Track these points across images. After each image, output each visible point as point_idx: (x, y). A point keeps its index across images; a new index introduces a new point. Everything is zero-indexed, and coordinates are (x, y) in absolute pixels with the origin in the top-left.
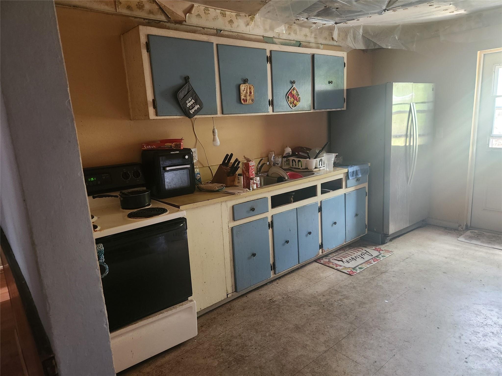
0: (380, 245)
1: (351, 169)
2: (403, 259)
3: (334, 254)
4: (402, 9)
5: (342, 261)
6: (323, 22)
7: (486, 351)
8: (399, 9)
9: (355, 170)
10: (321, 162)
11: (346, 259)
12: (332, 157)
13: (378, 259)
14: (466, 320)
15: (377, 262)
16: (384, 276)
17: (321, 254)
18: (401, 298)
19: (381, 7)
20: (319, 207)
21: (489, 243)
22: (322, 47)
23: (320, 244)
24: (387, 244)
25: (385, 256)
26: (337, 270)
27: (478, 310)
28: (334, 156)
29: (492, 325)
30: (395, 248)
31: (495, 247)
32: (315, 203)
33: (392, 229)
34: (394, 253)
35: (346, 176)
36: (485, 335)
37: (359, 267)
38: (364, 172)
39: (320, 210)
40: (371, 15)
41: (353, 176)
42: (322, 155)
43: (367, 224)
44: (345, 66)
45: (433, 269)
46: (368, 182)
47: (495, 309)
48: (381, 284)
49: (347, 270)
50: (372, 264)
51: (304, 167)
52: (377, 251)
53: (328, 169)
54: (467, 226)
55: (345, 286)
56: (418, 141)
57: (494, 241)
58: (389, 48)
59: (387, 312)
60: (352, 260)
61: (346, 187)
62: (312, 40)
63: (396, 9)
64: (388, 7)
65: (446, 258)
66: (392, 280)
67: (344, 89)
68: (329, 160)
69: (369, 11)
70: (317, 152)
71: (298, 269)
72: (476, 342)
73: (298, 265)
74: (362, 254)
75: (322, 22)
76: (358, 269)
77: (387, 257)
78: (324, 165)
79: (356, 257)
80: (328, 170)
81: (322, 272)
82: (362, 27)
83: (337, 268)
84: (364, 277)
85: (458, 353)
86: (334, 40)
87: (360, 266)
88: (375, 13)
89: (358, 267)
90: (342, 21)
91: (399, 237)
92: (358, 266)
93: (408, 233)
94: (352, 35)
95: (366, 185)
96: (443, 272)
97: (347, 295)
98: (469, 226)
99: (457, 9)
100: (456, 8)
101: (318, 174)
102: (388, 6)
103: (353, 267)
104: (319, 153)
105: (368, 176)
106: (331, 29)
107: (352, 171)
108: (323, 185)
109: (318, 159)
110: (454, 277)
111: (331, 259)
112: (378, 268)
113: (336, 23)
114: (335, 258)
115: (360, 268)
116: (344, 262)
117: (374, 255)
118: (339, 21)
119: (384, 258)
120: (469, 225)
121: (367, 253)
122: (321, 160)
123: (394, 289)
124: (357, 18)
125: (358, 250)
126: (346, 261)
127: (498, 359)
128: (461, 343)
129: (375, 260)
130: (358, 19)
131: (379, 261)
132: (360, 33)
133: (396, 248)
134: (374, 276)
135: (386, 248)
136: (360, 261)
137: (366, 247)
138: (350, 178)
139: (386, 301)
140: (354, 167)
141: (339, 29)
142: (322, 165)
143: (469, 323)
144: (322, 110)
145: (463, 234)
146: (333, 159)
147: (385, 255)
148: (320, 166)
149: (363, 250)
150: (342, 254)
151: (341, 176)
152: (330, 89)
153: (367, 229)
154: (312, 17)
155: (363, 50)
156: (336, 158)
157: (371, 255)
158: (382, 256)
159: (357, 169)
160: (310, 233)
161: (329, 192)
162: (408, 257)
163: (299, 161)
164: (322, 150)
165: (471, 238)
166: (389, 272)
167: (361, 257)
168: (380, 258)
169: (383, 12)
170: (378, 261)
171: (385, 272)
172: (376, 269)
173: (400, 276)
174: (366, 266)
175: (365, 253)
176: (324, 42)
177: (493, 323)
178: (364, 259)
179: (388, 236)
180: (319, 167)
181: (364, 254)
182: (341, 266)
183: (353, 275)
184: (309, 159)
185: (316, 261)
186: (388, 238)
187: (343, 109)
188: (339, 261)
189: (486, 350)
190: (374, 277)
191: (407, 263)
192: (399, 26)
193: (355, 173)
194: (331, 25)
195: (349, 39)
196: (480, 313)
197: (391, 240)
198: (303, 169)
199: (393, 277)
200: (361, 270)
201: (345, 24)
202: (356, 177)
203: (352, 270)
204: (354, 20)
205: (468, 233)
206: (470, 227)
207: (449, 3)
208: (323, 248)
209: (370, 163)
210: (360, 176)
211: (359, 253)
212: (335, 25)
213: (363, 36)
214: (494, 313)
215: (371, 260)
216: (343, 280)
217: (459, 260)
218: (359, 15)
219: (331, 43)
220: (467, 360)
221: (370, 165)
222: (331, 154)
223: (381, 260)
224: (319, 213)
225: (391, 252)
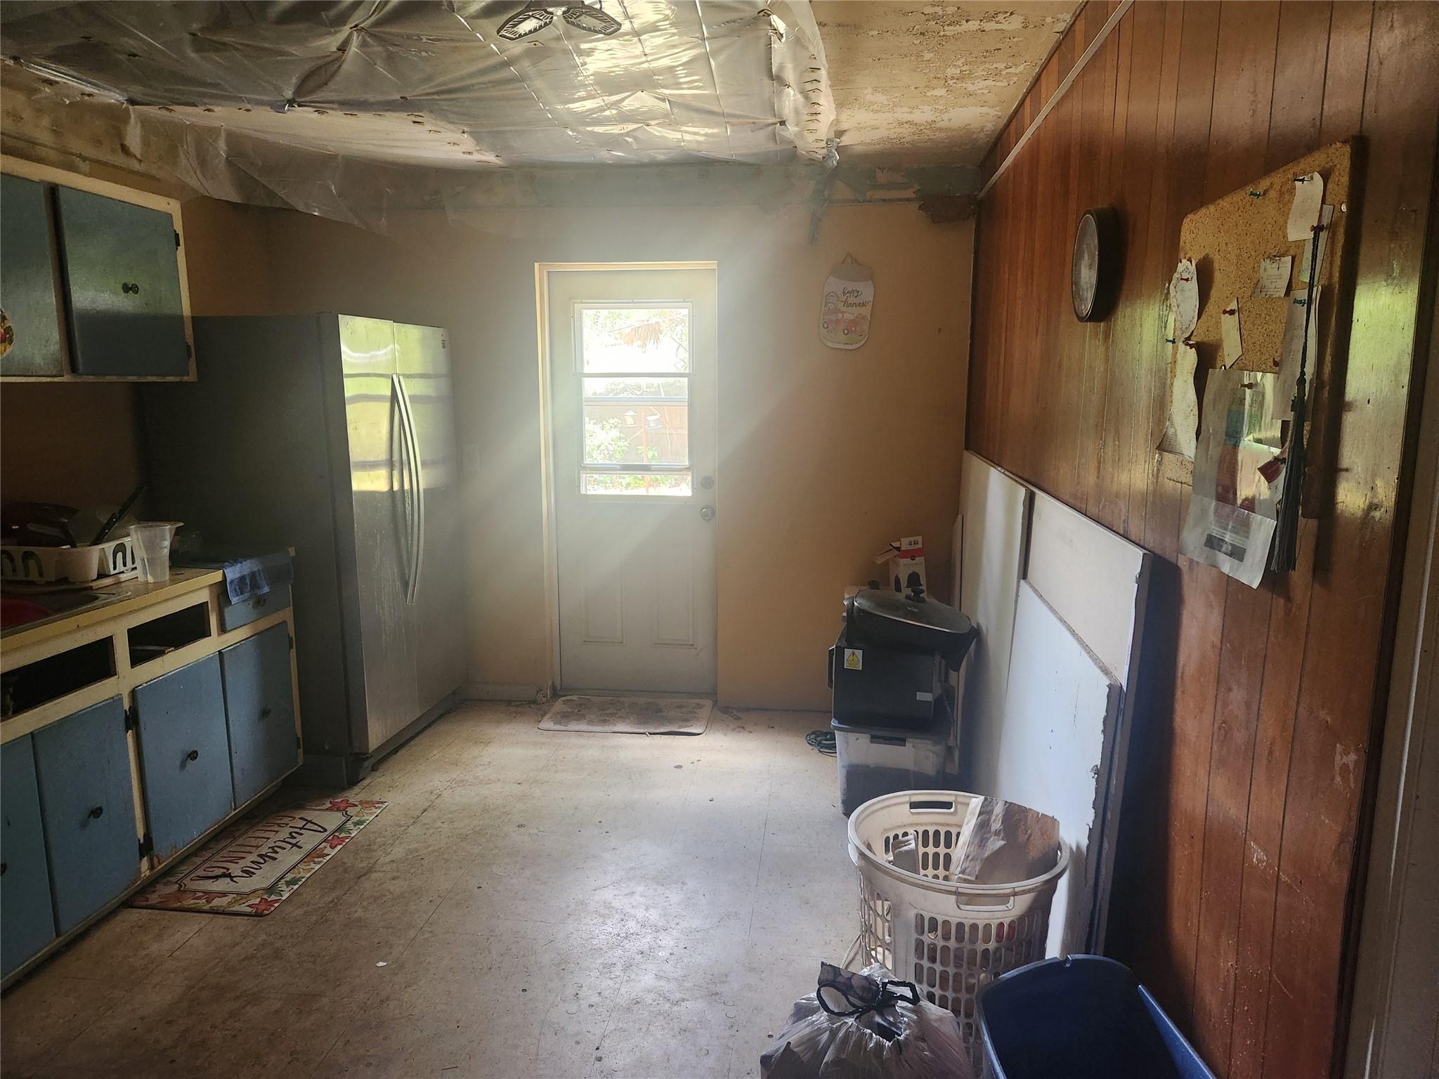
0: (344, 789)
1: (233, 573)
2: (413, 818)
3: (198, 860)
4: (341, 111)
5: (229, 876)
6: (83, 87)
7: (635, 1008)
8: (333, 109)
9: (246, 572)
10: (120, 555)
11: (242, 863)
12: (165, 535)
13: (343, 835)
14: (584, 942)
15: (341, 846)
16: (366, 884)
17: (148, 873)
18: (422, 937)
19: (279, 90)
20: (126, 712)
21: (604, 722)
22: (85, 166)
23: (142, 841)
24: (365, 783)
25: (364, 821)
26: (215, 912)
27: (605, 903)
28: (170, 530)
29: (638, 930)
30: (390, 787)
31: (616, 729)
32: (112, 700)
33: (377, 733)
34: (386, 804)
35: (218, 595)
36: (628, 967)
37: (288, 879)
38: (276, 577)
39: (132, 720)
40: (249, 107)
41: (242, 593)
42: (123, 532)
43: (300, 735)
44: (178, 244)
45: (492, 823)
46: (291, 607)
47: (639, 888)
48: (360, 913)
49: (246, 904)
50: (328, 858)
51: (51, 576)
52: (338, 810)
53: (149, 576)
54: (554, 688)
55: (247, 958)
56: (423, 479)
57: (612, 715)
58: (316, 214)
59: (388, 998)
60: (263, 861)
61: (223, 629)
62: (45, 137)
63: (325, 108)
64: (299, 97)
65: (519, 784)
66: (391, 888)
67: (181, 317)
68: (151, 546)
69: (245, 94)
70: (102, 519)
71: (53, 957)
72: (611, 995)
73: (56, 942)
74: (294, 834)
75: (80, 86)
76: (284, 888)
77: (368, 822)
78: (133, 563)
79: (276, 848)
80: (150, 579)
81: (159, 937)
82: (223, 134)
83: (210, 905)
84: (305, 909)
85: (578, 1043)
86: (130, 155)
87: (289, 877)
88: (262, 103)
89: (283, 881)
90: (154, 99)
91: (397, 752)
92: (282, 878)
93: (420, 737)
94: (192, 151)
95: (287, 615)
96: (518, 824)
97: (256, 990)
98: (558, 688)
99: (479, 148)
100: (476, 146)
101: (113, 598)
102: (299, 90)
103: (266, 884)
104: (110, 525)
105: (290, 586)
106: (115, 117)
107: (238, 575)
108: (136, 635)
109: (109, 547)
110: (543, 832)
111: (188, 879)
112: (344, 863)
113: (132, 102)
114: (200, 872)
115: (288, 883)
116: (234, 879)
117: (331, 827)
118: (143, 96)
119: (362, 827)
120: (558, 684)
121: (309, 826)
122: (121, 548)
123: (398, 917)
124: (205, 104)
125: (279, 822)
126: (243, 871)
127: (662, 1018)
128: (581, 1010)
129: (335, 842)
130: (210, 107)
131: (347, 840)
132: (219, 153)
133: (391, 789)
134: (337, 893)
135: (362, 796)
136: (288, 858)
137: (301, 807)
138: (234, 600)
139: (381, 964)
140: (244, 563)
141: (145, 122)
142: (125, 565)
143: (590, 947)
144: (107, 377)
145: (549, 710)
146: (167, 543)
147: (364, 818)
148: (120, 567)
149: (295, 818)
150: (224, 853)
151: (203, 596)
152: (132, 311)
153: (301, 751)
154: (38, 60)
155: (235, 205)
156: (179, 537)
157: (320, 829)
158: (356, 824)
159: (255, 569)
160: (97, 812)
161: (162, 653)
162: (426, 807)
163: (27, 556)
164: (122, 512)
165: (565, 717)
166: (380, 869)
167: (290, 843)
168: (349, 831)
169: (286, 108)
170: (344, 844)
171: (370, 870)
172: (340, 869)
173: (413, 871)
174: (309, 870)
175: (301, 829)
176: (90, 152)
177: (639, 925)
178: (301, 848)
179: (367, 758)
180: (113, 572)
181: (298, 830)
182: (224, 894)
183: (268, 912)
184: (68, 546)
185: (128, 904)
186: (366, 764)
187: (186, 378)
188: (217, 877)
189: (635, 1004)
190: (337, 898)
191: (424, 824)
192: (334, 157)
193: (248, 581)
194: (112, 103)
195: (183, 161)
196: (611, 909)
197: (374, 768)
198: (49, 583)
199: (393, 879)
200: (296, 887)
201: (164, 112)
202: (251, 595)
203: (265, 897)
204: (196, 106)
205: (559, 705)
206: (561, 688)
207: (460, 127)
208: (152, 849)
209: (294, 548)
210: (266, 589)
211: (284, 833)
212: (130, 107)
213: (229, 163)
214: (637, 898)
215: (324, 844)
216: (237, 941)
217: (547, 782)
218: (212, 96)
219: (120, 160)
220: (599, 1053)
221: (294, 555)
222: (156, 526)
223: (352, 835)
224: (130, 731)
225: (378, 803)
